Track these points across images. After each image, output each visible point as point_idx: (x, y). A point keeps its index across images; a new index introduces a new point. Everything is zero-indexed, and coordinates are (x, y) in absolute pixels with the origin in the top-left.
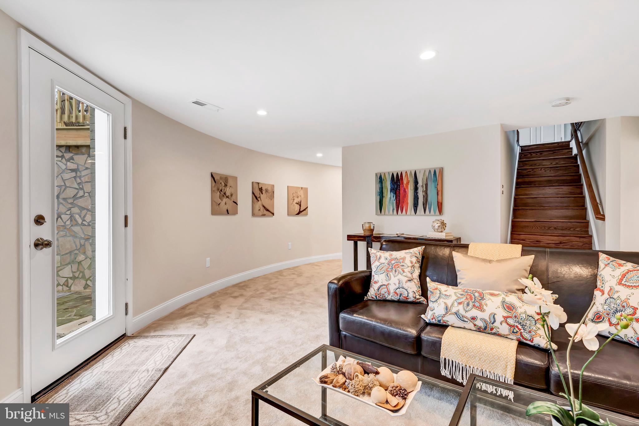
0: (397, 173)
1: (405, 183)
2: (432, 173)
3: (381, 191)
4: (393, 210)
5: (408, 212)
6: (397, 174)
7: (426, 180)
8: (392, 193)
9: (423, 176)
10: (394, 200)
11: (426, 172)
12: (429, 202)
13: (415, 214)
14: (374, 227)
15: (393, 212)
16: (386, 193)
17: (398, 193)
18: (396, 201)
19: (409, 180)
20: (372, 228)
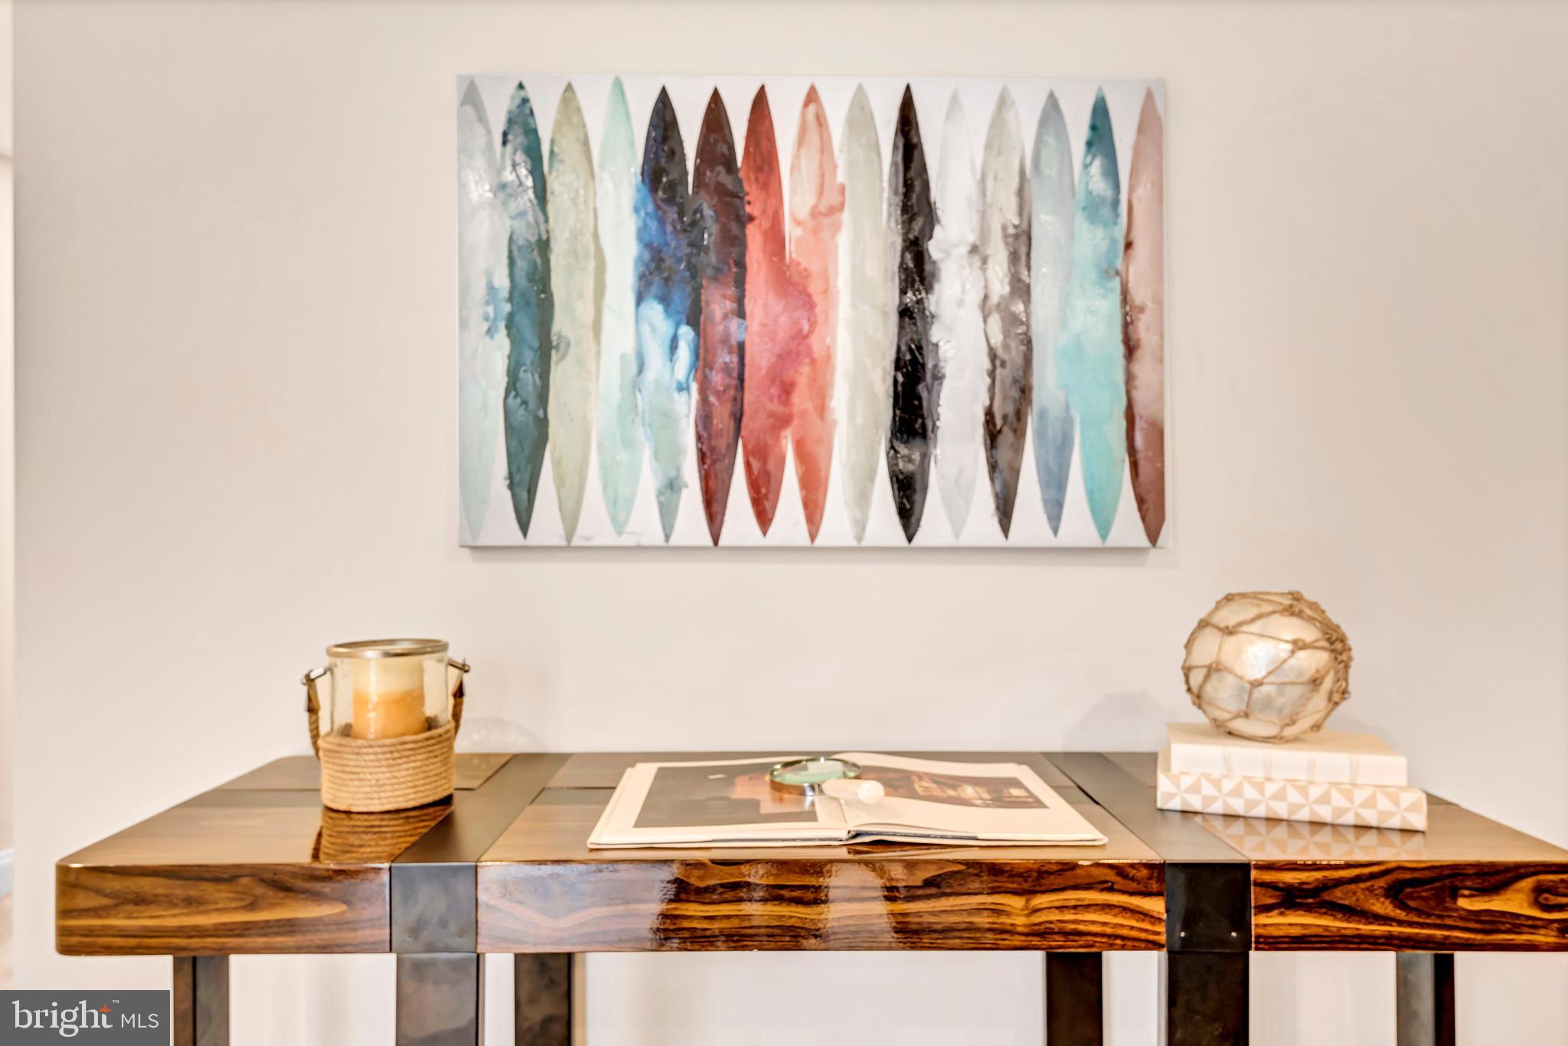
0: (716, 97)
1: (804, 213)
2: (1078, 131)
3: (522, 282)
4: (672, 486)
5: (836, 525)
6: (716, 114)
7: (1021, 193)
8: (654, 310)
9: (988, 146)
10: (682, 388)
11: (1010, 116)
12: (1043, 415)
13: (910, 538)
14: (459, 693)
15: (668, 513)
16: (585, 311)
17: (718, 314)
18: (703, 391)
19: (841, 177)
20: (437, 704)
